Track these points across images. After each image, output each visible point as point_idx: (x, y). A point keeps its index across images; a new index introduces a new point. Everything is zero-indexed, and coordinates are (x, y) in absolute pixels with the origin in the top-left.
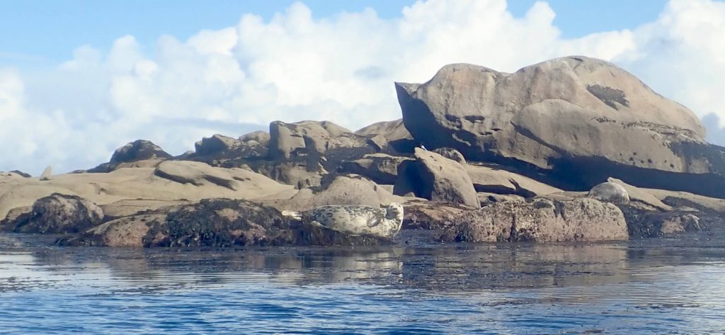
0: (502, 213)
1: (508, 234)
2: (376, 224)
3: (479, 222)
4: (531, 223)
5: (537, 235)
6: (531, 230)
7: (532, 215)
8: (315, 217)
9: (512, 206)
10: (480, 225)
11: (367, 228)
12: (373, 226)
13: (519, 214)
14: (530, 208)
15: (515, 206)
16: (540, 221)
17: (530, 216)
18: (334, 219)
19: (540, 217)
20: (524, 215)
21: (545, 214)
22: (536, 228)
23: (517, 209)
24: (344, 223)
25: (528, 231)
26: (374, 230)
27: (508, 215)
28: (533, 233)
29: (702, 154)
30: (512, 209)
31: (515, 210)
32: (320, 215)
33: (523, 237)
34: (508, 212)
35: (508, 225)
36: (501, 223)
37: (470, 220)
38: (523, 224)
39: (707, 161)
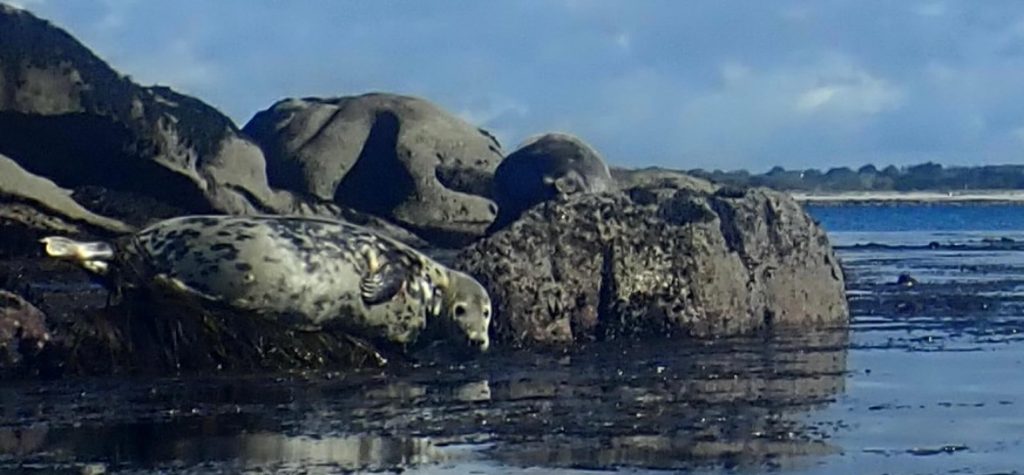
0: (574, 240)
1: (591, 312)
2: (386, 296)
3: (522, 273)
4: (664, 272)
5: (692, 314)
6: (667, 298)
7: (664, 246)
8: (163, 257)
9: (598, 214)
10: (525, 282)
11: (357, 303)
12: (378, 301)
13: (620, 242)
14: (653, 221)
15: (606, 217)
16: (695, 268)
17: (658, 250)
18: (245, 267)
19: (691, 251)
20: (638, 248)
21: (705, 242)
22: (684, 292)
23: (614, 226)
24: (282, 281)
25: (661, 303)
26: (376, 314)
27: (591, 248)
28: (678, 309)
29: (59, 52)
30: (601, 227)
31: (607, 231)
32: (181, 255)
33: (648, 322)
34: (588, 236)
35: (590, 281)
36: (573, 274)
37: (492, 266)
38: (641, 277)
39: (76, 76)
